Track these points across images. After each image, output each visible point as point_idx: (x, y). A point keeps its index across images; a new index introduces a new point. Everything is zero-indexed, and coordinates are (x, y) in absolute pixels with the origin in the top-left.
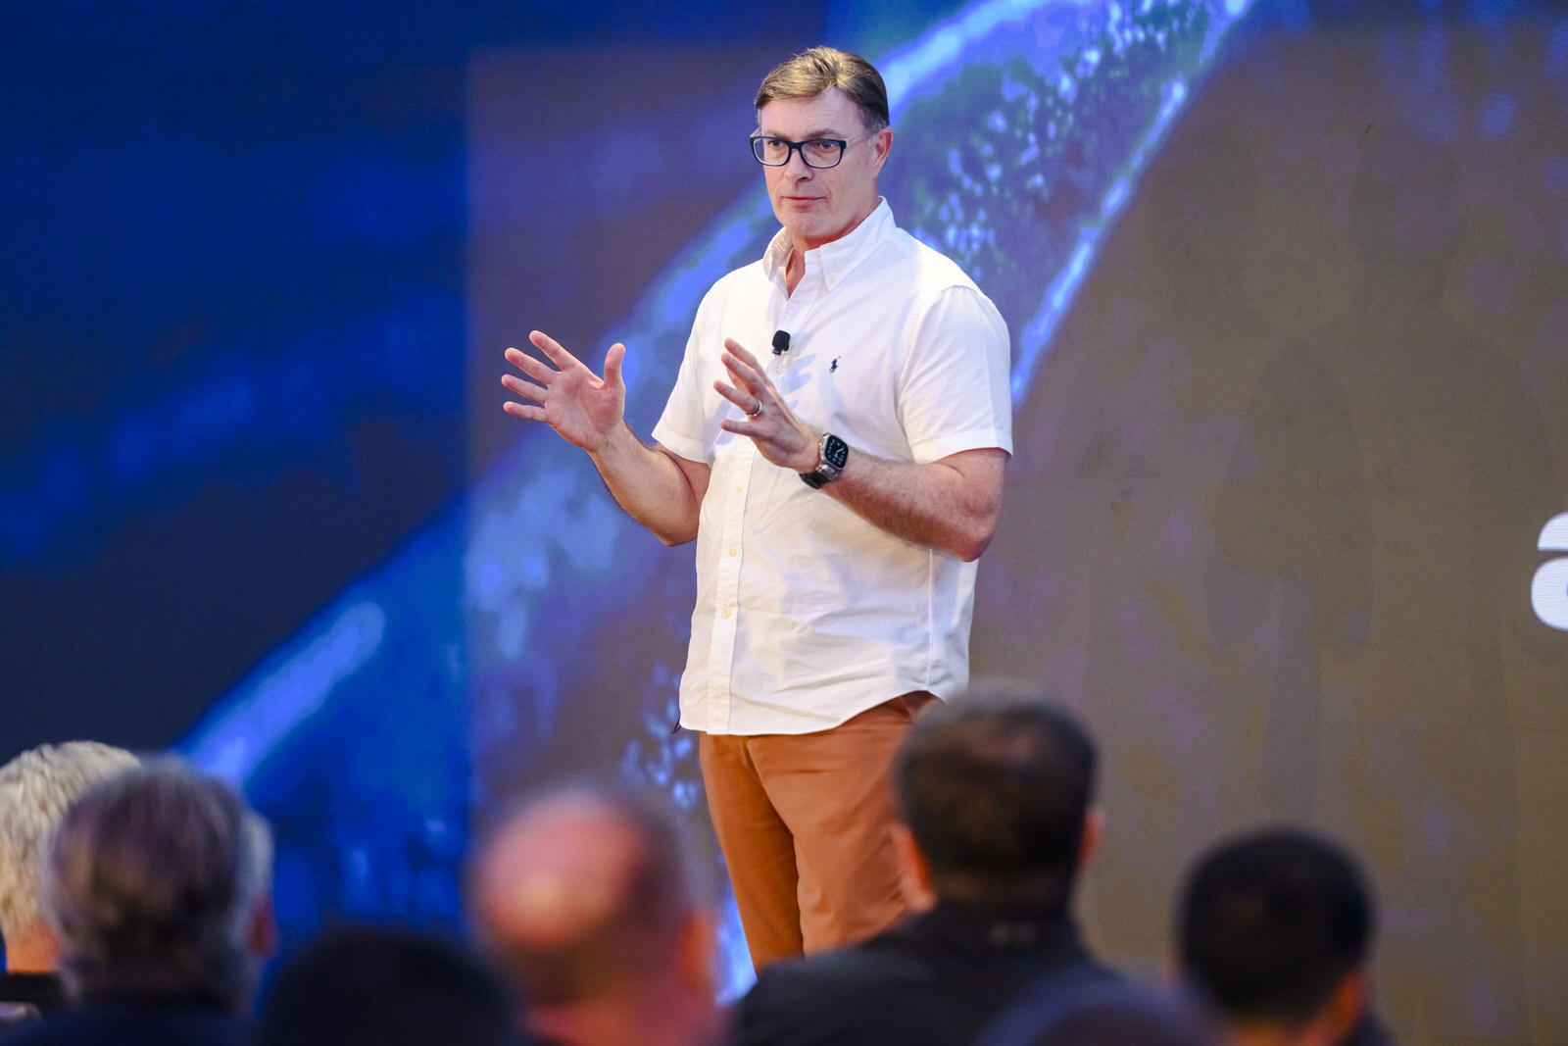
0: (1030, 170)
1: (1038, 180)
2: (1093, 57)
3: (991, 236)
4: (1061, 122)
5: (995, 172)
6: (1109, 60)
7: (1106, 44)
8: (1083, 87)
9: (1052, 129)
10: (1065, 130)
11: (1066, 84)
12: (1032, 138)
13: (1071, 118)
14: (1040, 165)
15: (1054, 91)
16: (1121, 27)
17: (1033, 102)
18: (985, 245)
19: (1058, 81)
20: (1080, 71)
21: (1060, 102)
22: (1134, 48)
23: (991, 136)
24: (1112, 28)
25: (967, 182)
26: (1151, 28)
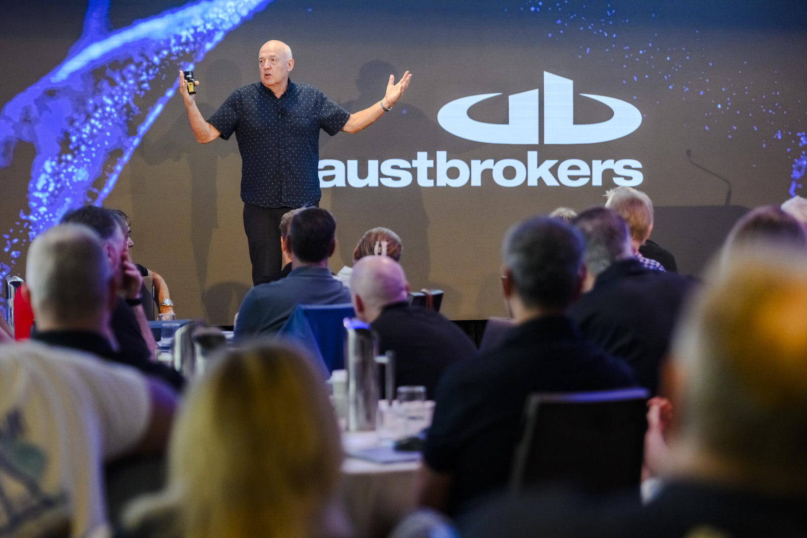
0: (143, 82)
1: (146, 85)
2: (165, 52)
3: (130, 99)
4: (154, 70)
5: (131, 82)
6: (170, 54)
7: (169, 49)
8: (162, 60)
9: (151, 72)
10: (155, 73)
11: (156, 59)
12: (144, 73)
13: (157, 69)
14: (148, 81)
15: (152, 62)
16: (175, 45)
17: (145, 64)
18: (128, 102)
19: (153, 58)
20: (161, 56)
21: (154, 65)
22: (178, 53)
23: (130, 72)
24: (172, 45)
25: (122, 84)
26: (184, 47)
